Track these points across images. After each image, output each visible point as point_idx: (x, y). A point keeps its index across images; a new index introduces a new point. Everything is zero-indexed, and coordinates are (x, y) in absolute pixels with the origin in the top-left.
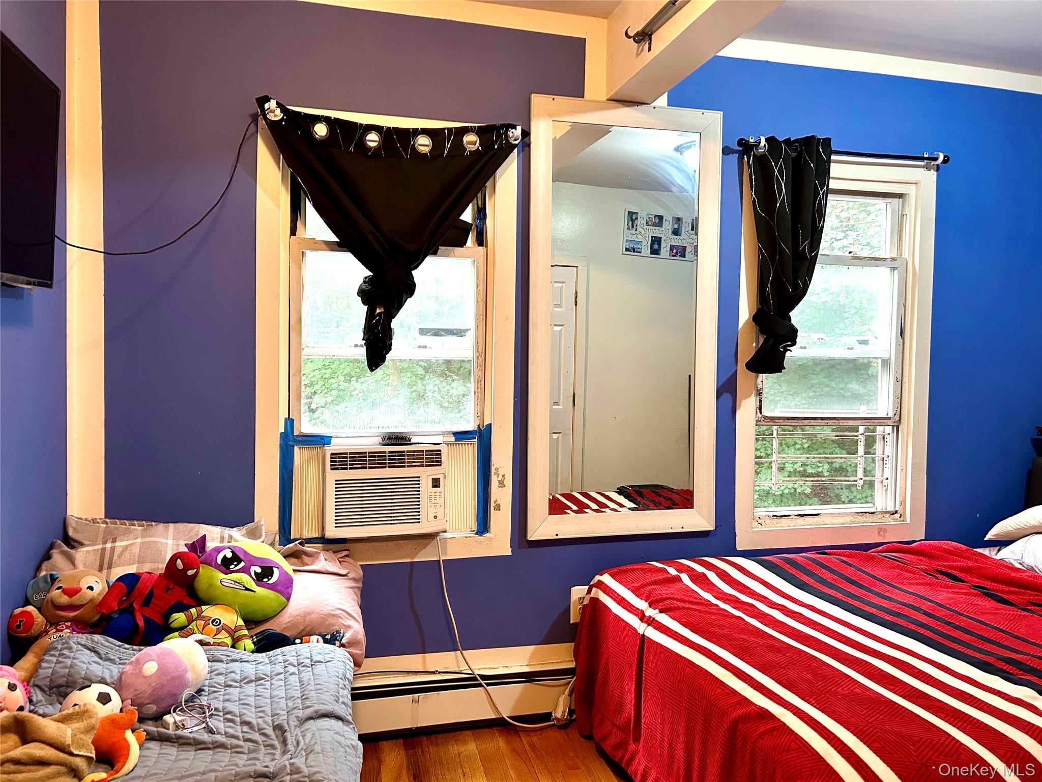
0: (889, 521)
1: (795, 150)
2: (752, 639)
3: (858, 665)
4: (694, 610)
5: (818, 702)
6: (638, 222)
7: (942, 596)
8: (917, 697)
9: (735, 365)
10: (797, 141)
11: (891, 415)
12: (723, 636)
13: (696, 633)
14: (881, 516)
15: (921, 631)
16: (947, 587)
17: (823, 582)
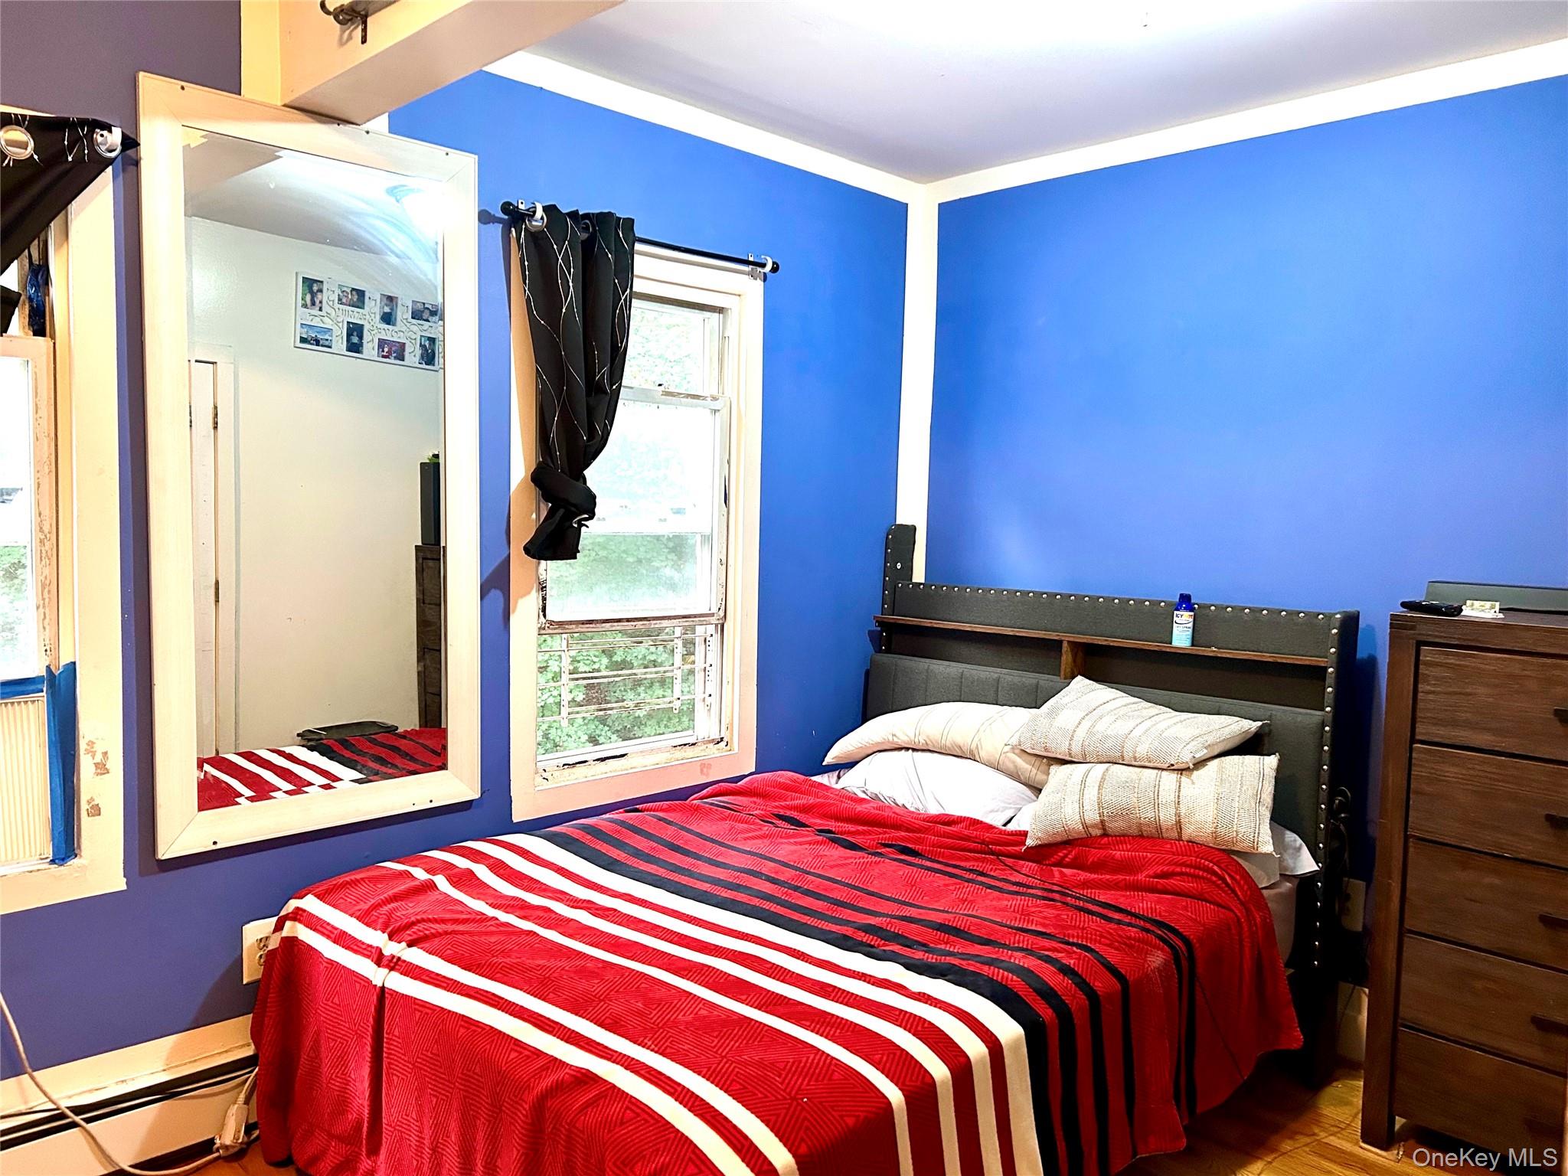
0: (713, 751)
1: (586, 229)
2: (552, 963)
3: (699, 974)
4: (463, 933)
5: (656, 1043)
6: (325, 297)
7: (785, 850)
8: (775, 1005)
9: (506, 546)
10: (586, 216)
11: (714, 610)
12: (511, 967)
13: (470, 970)
14: (704, 747)
15: (767, 905)
16: (788, 836)
17: (637, 854)
